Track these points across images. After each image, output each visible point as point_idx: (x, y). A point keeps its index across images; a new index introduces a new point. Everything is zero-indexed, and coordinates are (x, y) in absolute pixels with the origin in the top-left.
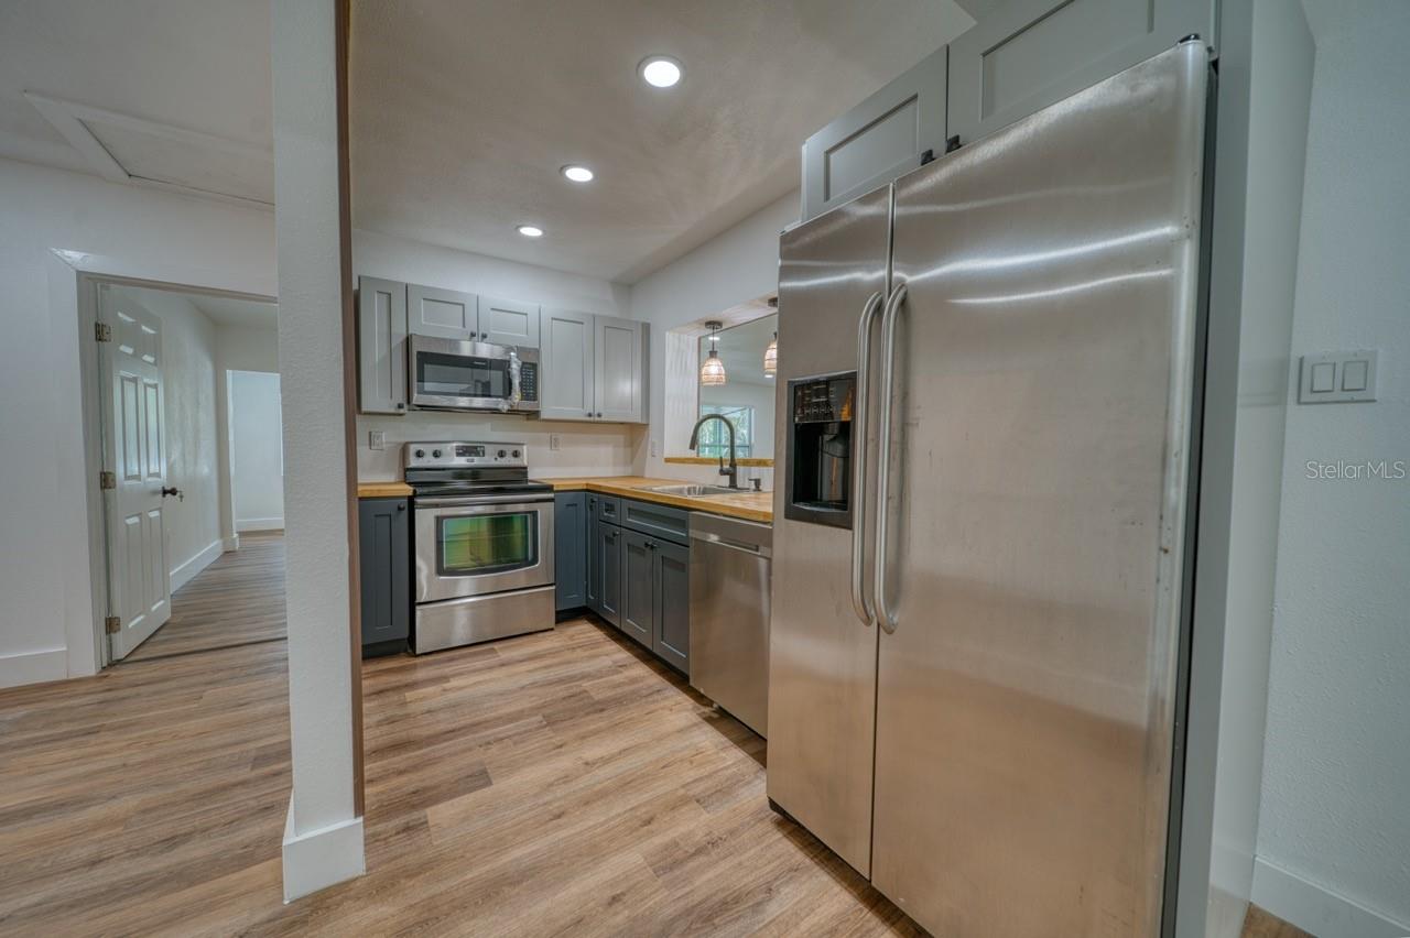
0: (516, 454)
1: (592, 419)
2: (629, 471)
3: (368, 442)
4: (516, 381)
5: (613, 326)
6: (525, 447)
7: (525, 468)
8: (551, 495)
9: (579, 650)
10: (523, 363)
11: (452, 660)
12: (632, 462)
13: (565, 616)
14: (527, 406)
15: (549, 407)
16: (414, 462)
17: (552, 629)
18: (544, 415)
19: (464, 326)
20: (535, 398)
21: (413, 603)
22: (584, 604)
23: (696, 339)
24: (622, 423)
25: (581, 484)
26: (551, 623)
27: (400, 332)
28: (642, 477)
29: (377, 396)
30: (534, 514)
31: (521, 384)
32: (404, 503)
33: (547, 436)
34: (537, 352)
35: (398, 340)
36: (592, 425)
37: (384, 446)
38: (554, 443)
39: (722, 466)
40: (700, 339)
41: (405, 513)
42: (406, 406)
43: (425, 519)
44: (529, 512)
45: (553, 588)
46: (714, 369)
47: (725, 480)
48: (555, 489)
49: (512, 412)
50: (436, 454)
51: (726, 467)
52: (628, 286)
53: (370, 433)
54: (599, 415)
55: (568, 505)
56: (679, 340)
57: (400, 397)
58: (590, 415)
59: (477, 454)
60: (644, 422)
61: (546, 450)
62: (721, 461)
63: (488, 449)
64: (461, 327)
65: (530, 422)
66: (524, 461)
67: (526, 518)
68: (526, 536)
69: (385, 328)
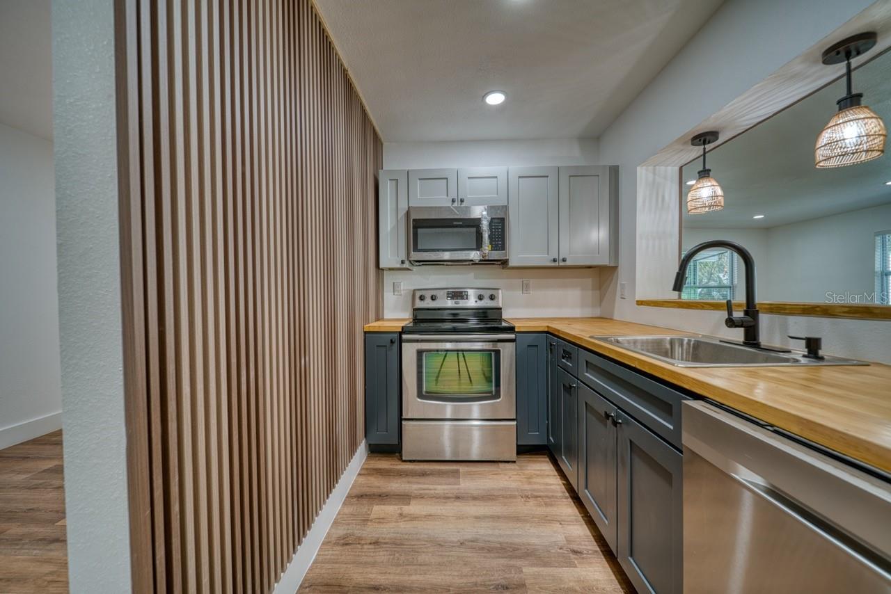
0: (492, 298)
1: (557, 264)
2: (597, 312)
3: (392, 290)
4: (486, 236)
5: (577, 174)
6: (500, 291)
7: (501, 309)
8: (512, 336)
9: (532, 502)
10: (492, 219)
11: (424, 474)
12: (600, 305)
13: (525, 450)
14: (496, 255)
15: (516, 255)
16: (419, 304)
17: (514, 462)
18: (512, 263)
19: (447, 195)
20: (503, 248)
21: (401, 419)
22: (546, 443)
23: (677, 169)
24: (590, 267)
25: (542, 326)
26: (512, 455)
27: (403, 206)
28: (611, 319)
29: (391, 255)
30: (498, 352)
31: (490, 237)
32: (396, 336)
33: (518, 282)
34: (505, 208)
35: (402, 213)
36: (558, 270)
37: (402, 292)
38: (526, 288)
39: (730, 313)
40: (681, 168)
41: (396, 346)
42: (407, 262)
43: (409, 351)
44: (493, 351)
45: (514, 423)
46: (706, 192)
47: (738, 335)
48: (516, 330)
49: (485, 262)
50: (433, 298)
51: (738, 314)
52: (594, 138)
53: (394, 283)
54: (564, 260)
55: (529, 346)
56: (654, 174)
57: (403, 257)
58: (555, 260)
59: (462, 298)
60: (612, 265)
61: (518, 293)
62: (729, 307)
63: (471, 293)
64: (446, 197)
65: (504, 270)
66: (499, 303)
67: (491, 354)
68: (491, 370)
69: (394, 206)
